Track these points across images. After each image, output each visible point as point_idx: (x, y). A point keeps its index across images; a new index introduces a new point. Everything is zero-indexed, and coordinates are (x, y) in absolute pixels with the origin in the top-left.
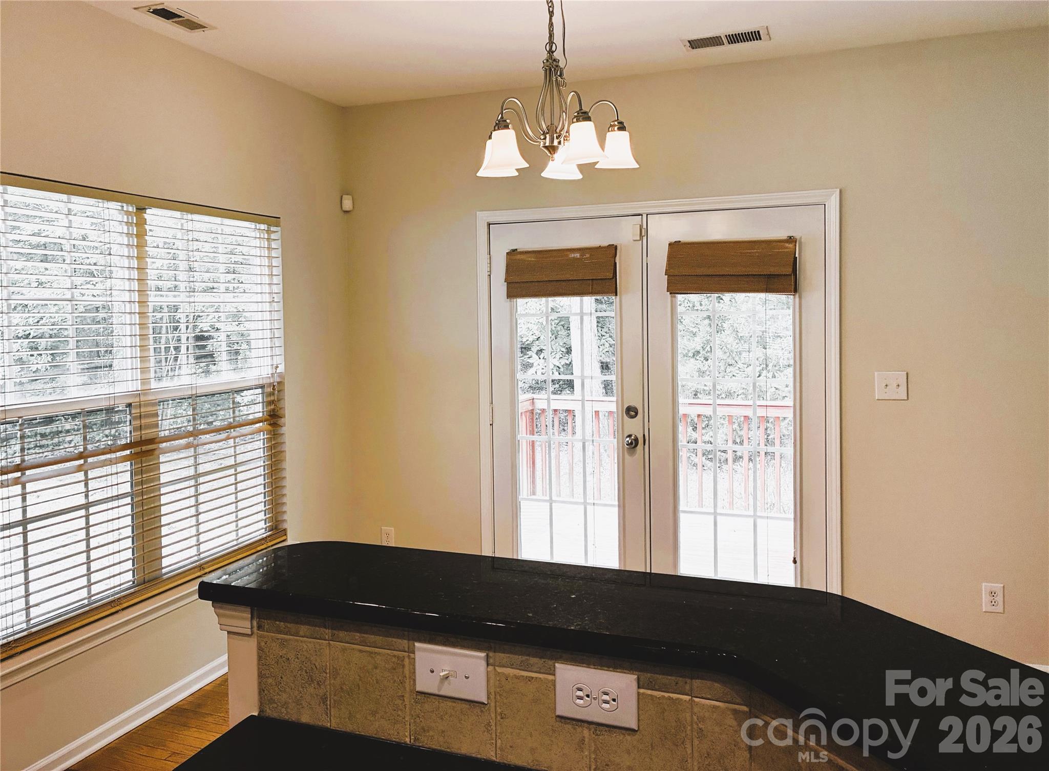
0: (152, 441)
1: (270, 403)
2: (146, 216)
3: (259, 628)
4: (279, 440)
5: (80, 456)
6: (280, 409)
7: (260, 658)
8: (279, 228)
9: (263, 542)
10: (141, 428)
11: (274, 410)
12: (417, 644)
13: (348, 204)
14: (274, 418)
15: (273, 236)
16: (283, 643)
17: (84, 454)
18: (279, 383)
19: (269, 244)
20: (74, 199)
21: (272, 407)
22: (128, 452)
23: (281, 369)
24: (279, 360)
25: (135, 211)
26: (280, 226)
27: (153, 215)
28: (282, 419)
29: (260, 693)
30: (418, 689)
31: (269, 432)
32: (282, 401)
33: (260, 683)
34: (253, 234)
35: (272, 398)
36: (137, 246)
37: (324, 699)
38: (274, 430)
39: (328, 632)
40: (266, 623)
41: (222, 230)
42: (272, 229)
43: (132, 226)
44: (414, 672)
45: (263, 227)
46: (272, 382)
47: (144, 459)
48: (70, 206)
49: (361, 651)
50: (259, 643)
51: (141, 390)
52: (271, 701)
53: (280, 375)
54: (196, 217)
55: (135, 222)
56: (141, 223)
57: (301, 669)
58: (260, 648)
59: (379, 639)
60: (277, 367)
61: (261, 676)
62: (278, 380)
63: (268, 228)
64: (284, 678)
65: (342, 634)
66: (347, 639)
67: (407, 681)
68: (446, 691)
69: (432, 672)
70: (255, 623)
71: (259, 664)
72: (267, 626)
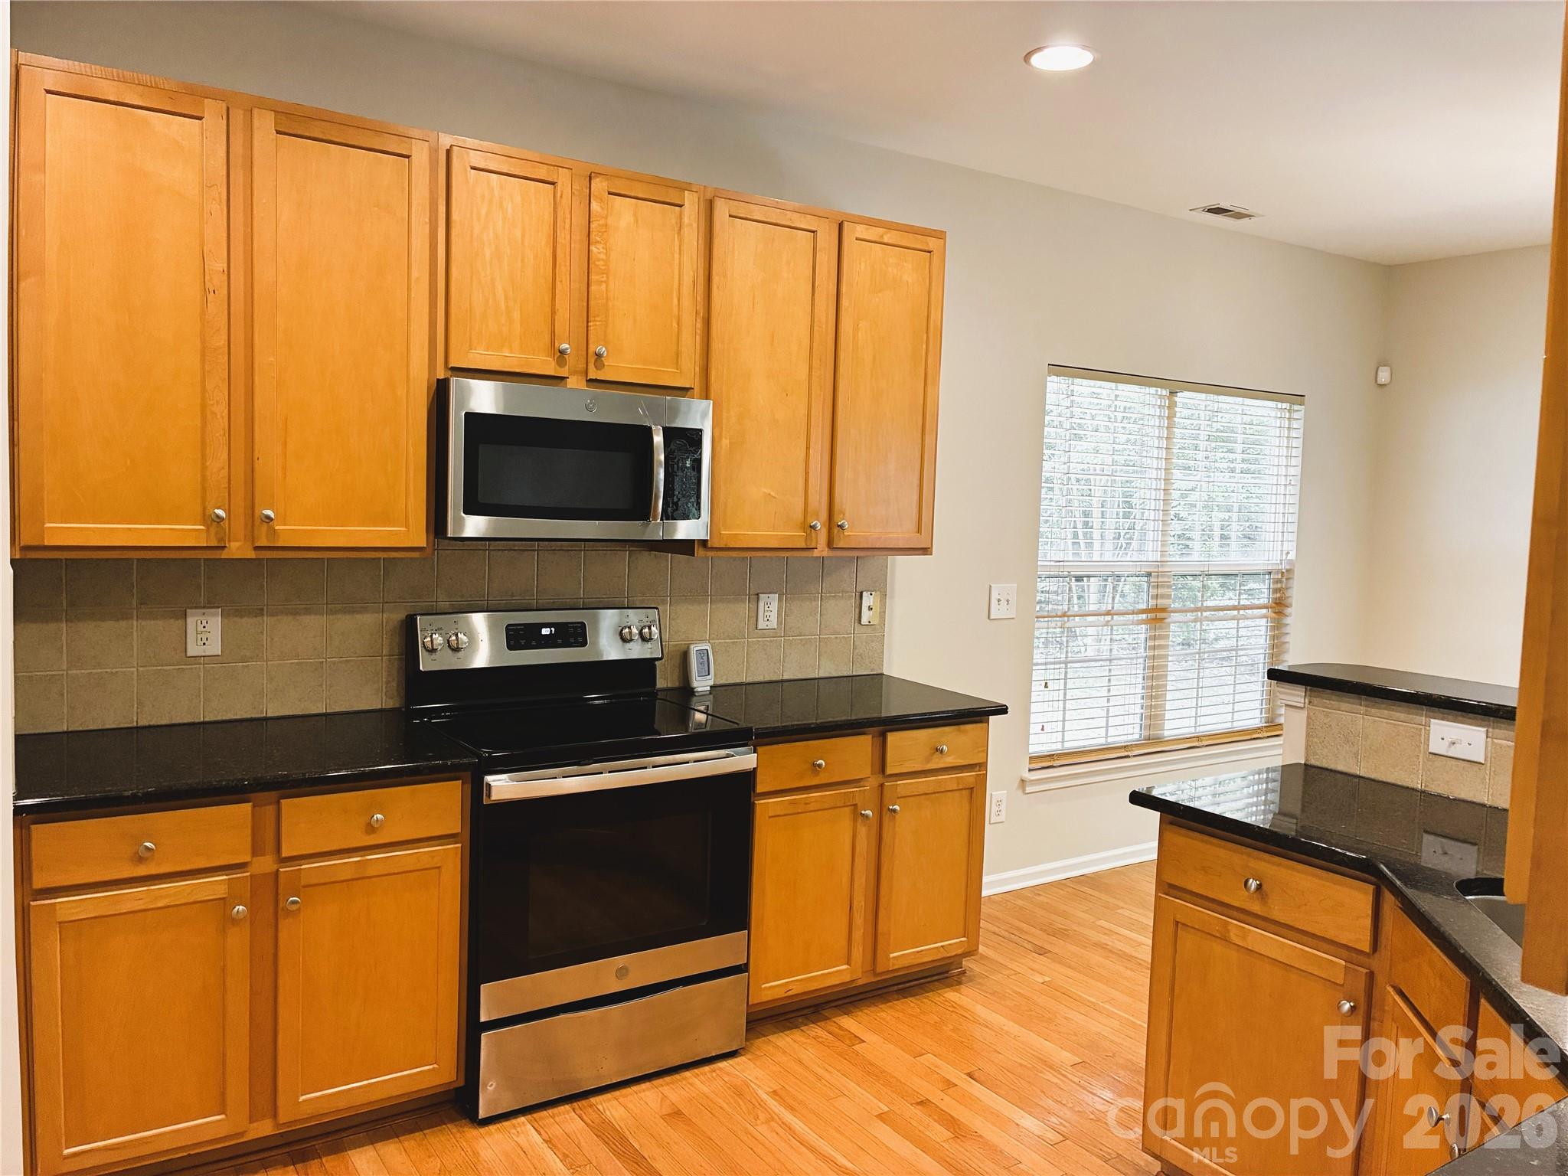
0: (1164, 610)
1: (1276, 591)
2: (1176, 399)
3: (1310, 702)
4: (1284, 630)
5: (1108, 613)
6: (1288, 597)
7: (1308, 724)
8: (1303, 407)
9: (1258, 731)
10: (1157, 597)
11: (1280, 598)
12: (1432, 720)
13: (1384, 376)
14: (1279, 606)
15: (1295, 415)
16: (1327, 715)
17: (1112, 612)
18: (1288, 571)
19: (1289, 424)
20: (1121, 386)
21: (1278, 595)
22: (1144, 616)
23: (1292, 556)
24: (1291, 547)
25: (1168, 395)
26: (1304, 405)
27: (1183, 397)
28: (1289, 609)
29: (1306, 748)
30: (1430, 751)
31: (1273, 620)
32: (1289, 590)
33: (1307, 741)
34: (1273, 414)
35: (1279, 586)
36: (1167, 428)
37: (1356, 754)
38: (1278, 619)
39: (1362, 709)
40: (1315, 701)
41: (1243, 410)
42: (1296, 407)
43: (1164, 408)
44: (1428, 740)
45: (1285, 405)
46: (1280, 568)
47: (1157, 625)
48: (1117, 392)
49: (1387, 723)
50: (1308, 714)
51: (1160, 562)
52: (1315, 754)
53: (1290, 562)
54: (1222, 398)
55: (1167, 405)
56: (1172, 406)
57: (1340, 733)
58: (1309, 717)
59: (1403, 716)
60: (1288, 553)
61: (1308, 735)
62: (1288, 567)
63: (1291, 406)
64: (1327, 739)
65: (1373, 711)
66: (1378, 714)
67: (1422, 745)
68: (1454, 752)
69: (1443, 739)
70: (1307, 701)
71: (1307, 728)
72: (1316, 702)
